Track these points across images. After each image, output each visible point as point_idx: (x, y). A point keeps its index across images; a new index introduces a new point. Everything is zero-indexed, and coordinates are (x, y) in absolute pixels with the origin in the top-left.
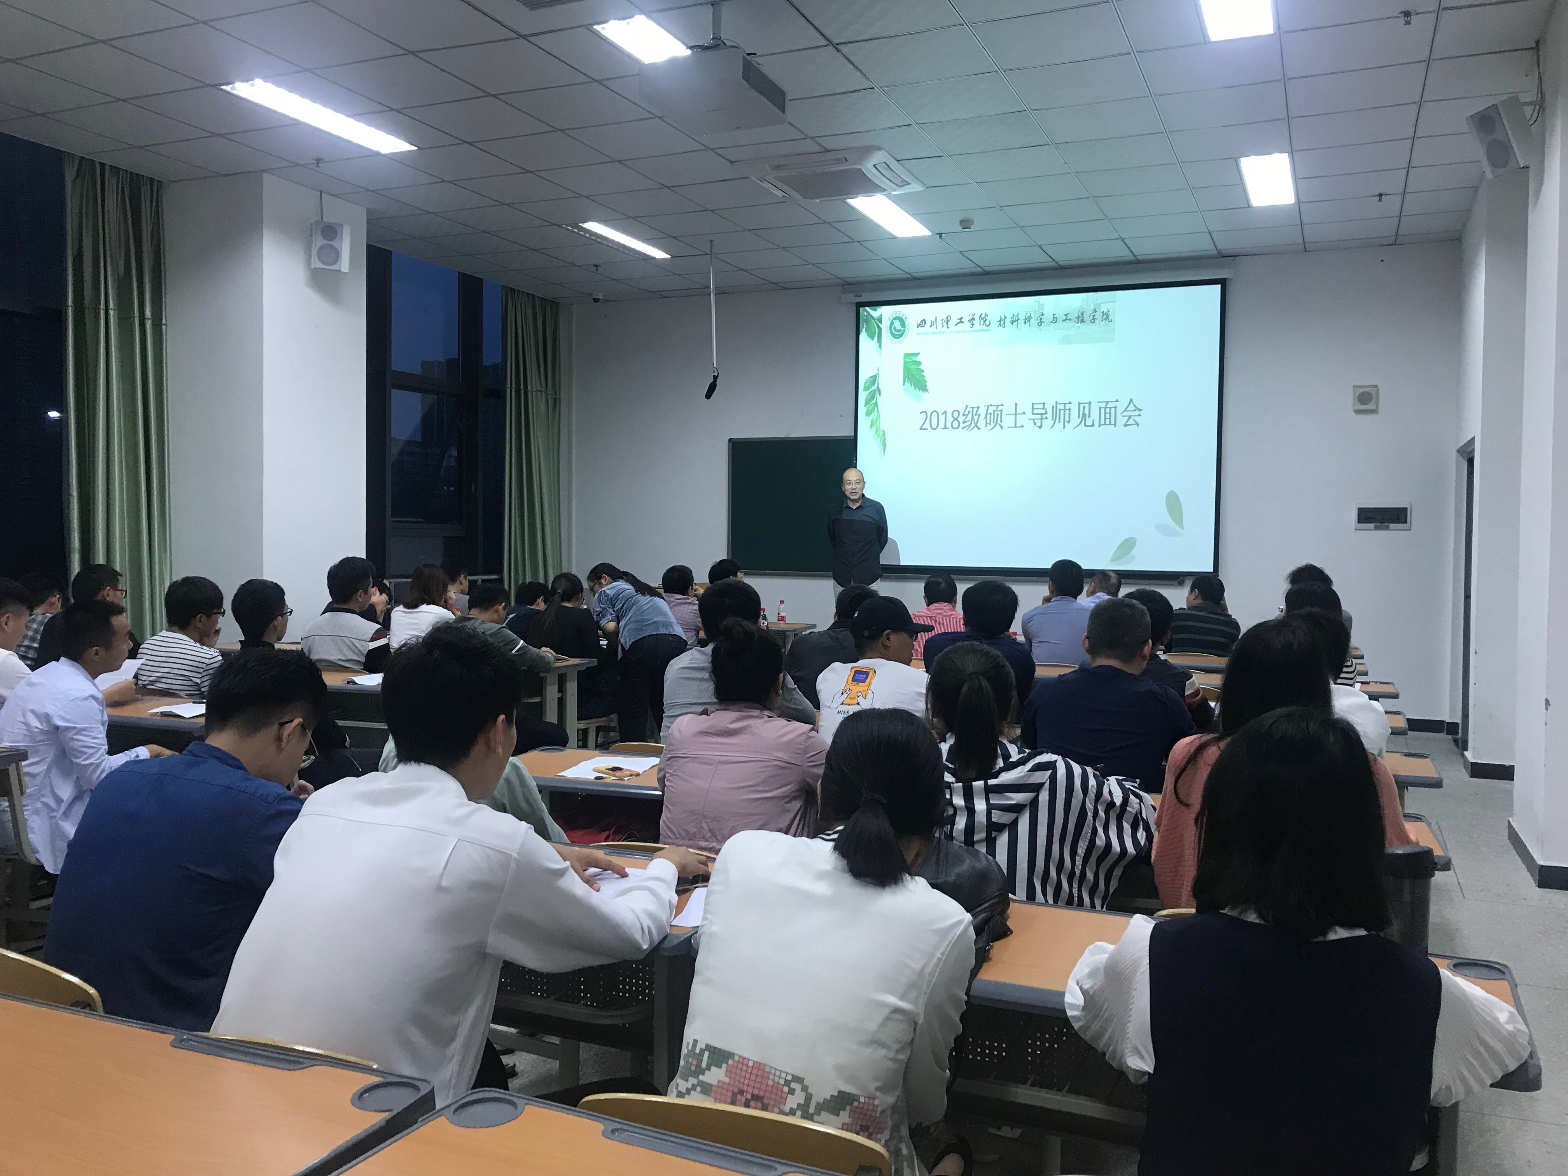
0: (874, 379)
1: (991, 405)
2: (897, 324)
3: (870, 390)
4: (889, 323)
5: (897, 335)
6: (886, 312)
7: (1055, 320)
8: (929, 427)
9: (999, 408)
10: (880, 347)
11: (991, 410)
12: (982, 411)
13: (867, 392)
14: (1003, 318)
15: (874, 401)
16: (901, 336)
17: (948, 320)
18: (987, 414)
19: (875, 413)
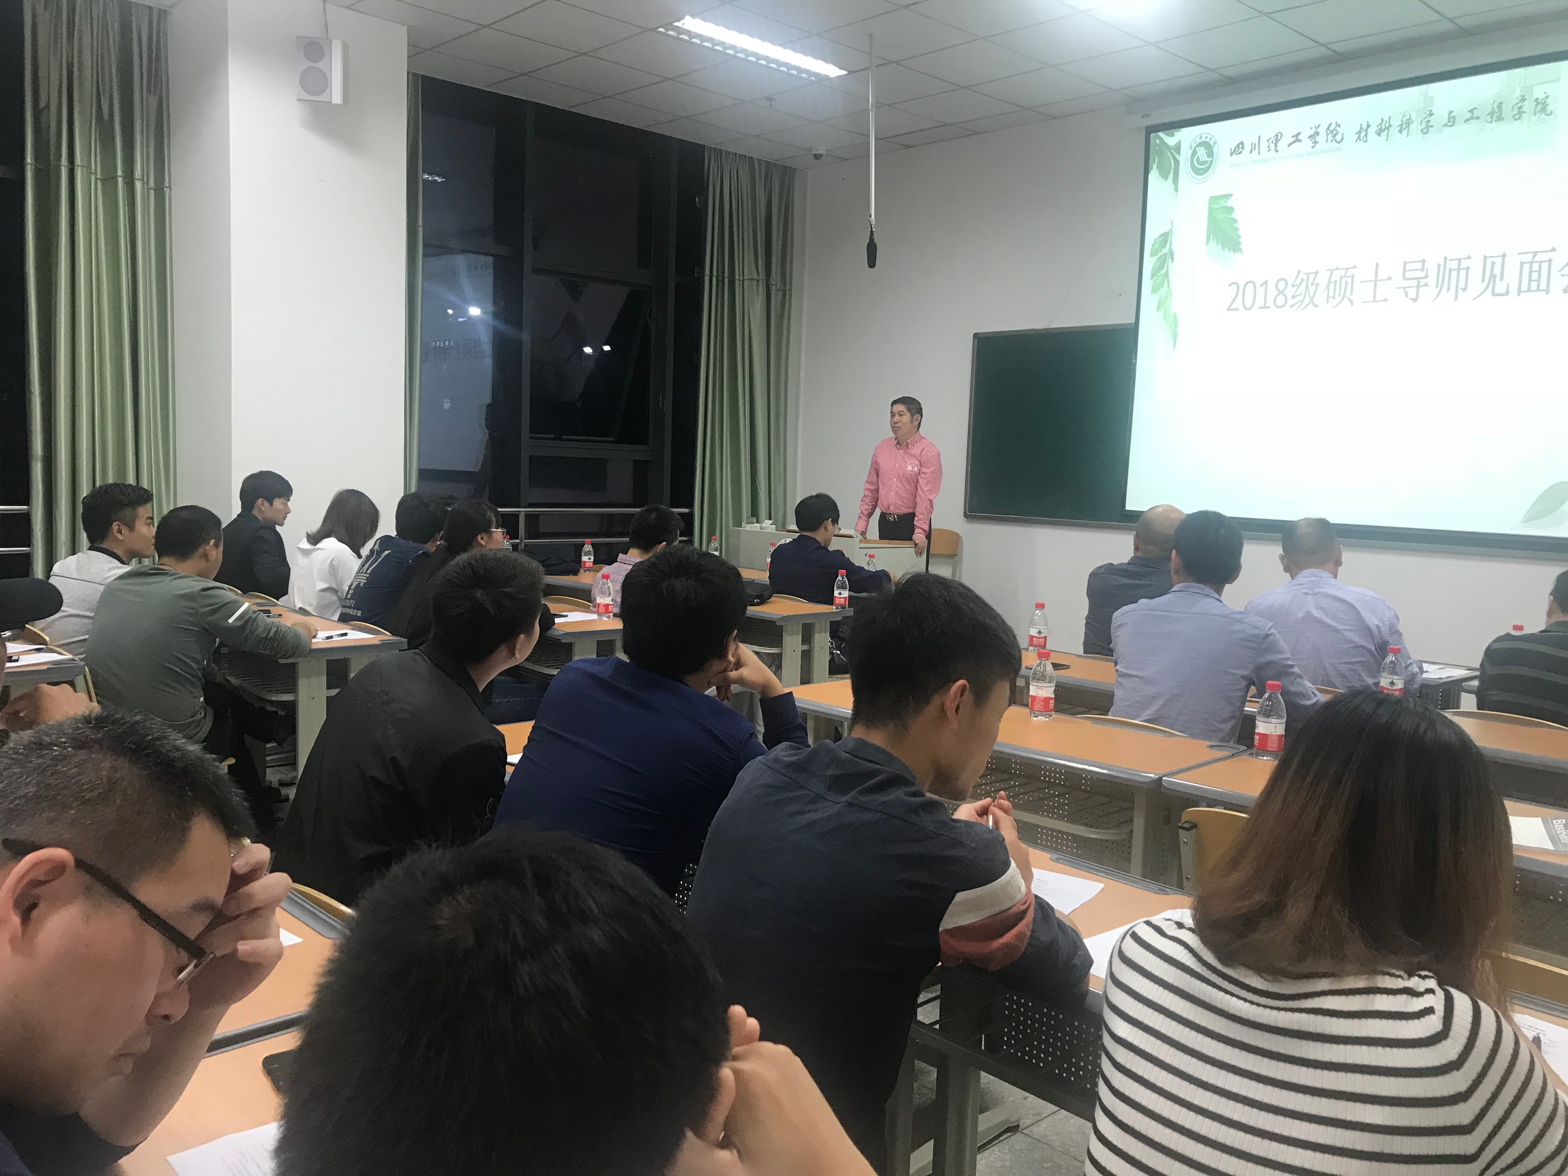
0: (1165, 238)
1: (1337, 268)
2: (1202, 153)
3: (1159, 255)
4: (1190, 152)
5: (1201, 169)
6: (1187, 136)
7: (1452, 120)
8: (1240, 306)
9: (1350, 273)
10: (1176, 190)
11: (1336, 276)
12: (1323, 279)
13: (1155, 259)
14: (1365, 126)
15: (1163, 272)
16: (1208, 169)
17: (1277, 139)
18: (1329, 282)
19: (1164, 290)
